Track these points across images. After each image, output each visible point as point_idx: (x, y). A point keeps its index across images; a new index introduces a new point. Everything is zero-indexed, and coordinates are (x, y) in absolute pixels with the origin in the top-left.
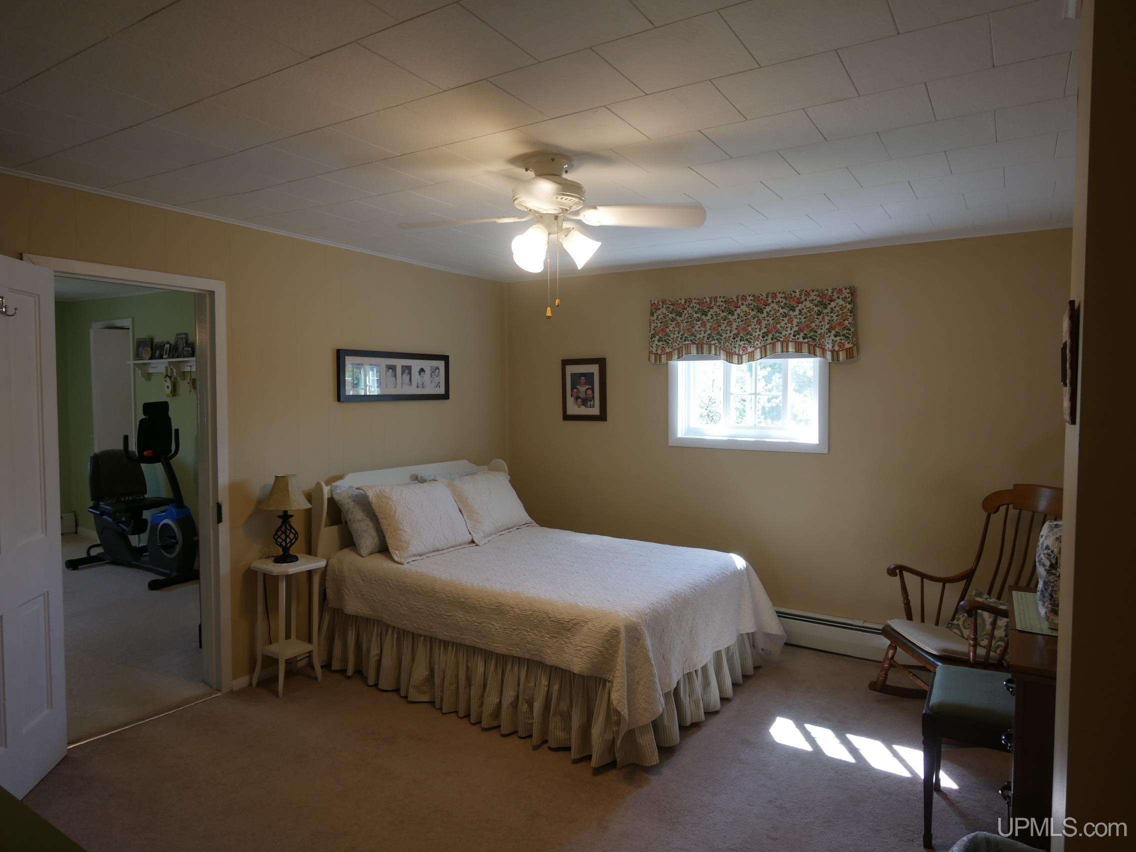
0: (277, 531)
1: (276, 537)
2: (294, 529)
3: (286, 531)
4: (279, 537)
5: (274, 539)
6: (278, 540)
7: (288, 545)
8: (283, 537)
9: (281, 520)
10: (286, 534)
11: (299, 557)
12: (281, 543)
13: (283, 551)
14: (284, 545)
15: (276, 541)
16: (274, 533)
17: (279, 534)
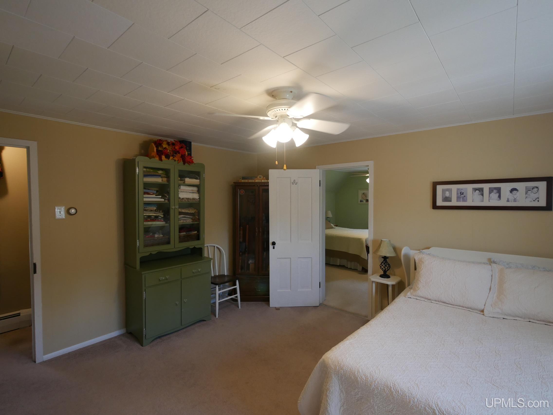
0: (382, 263)
1: (381, 265)
2: (388, 263)
3: (385, 263)
4: (382, 265)
5: (380, 266)
6: (382, 267)
7: (387, 270)
8: (384, 265)
9: (383, 259)
10: (385, 264)
11: (391, 276)
12: (383, 269)
13: (383, 272)
14: (384, 269)
15: (381, 267)
16: (381, 264)
17: (383, 264)
